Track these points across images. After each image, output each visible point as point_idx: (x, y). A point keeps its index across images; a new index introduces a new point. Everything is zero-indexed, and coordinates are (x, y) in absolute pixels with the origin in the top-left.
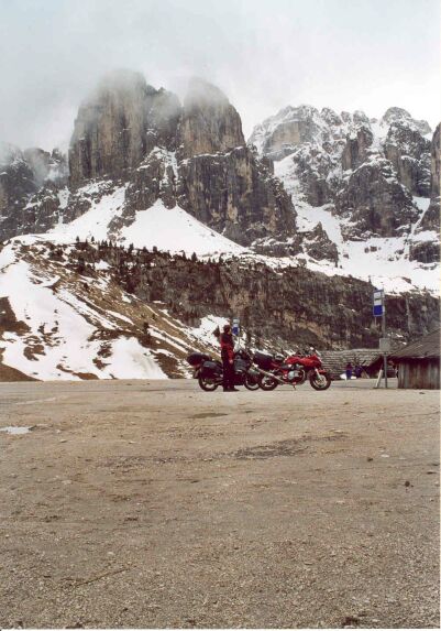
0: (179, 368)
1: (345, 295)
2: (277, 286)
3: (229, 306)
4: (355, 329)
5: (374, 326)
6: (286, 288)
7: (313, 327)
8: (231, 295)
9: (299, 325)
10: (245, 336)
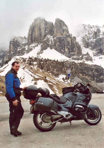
0: (54, 87)
1: (94, 69)
2: (78, 67)
3: (66, 72)
4: (97, 77)
5: (102, 77)
6: (80, 68)
7: (87, 77)
8: (66, 70)
9: (83, 77)
10: (70, 79)
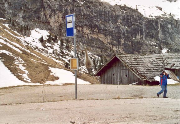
0: (16, 63)
1: (121, 18)
2: (80, 10)
3: (49, 23)
4: (127, 38)
5: (138, 37)
6: (85, 12)
7: (101, 37)
8: (50, 16)
9: (93, 36)
10: (59, 42)
